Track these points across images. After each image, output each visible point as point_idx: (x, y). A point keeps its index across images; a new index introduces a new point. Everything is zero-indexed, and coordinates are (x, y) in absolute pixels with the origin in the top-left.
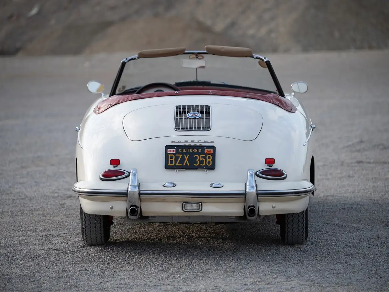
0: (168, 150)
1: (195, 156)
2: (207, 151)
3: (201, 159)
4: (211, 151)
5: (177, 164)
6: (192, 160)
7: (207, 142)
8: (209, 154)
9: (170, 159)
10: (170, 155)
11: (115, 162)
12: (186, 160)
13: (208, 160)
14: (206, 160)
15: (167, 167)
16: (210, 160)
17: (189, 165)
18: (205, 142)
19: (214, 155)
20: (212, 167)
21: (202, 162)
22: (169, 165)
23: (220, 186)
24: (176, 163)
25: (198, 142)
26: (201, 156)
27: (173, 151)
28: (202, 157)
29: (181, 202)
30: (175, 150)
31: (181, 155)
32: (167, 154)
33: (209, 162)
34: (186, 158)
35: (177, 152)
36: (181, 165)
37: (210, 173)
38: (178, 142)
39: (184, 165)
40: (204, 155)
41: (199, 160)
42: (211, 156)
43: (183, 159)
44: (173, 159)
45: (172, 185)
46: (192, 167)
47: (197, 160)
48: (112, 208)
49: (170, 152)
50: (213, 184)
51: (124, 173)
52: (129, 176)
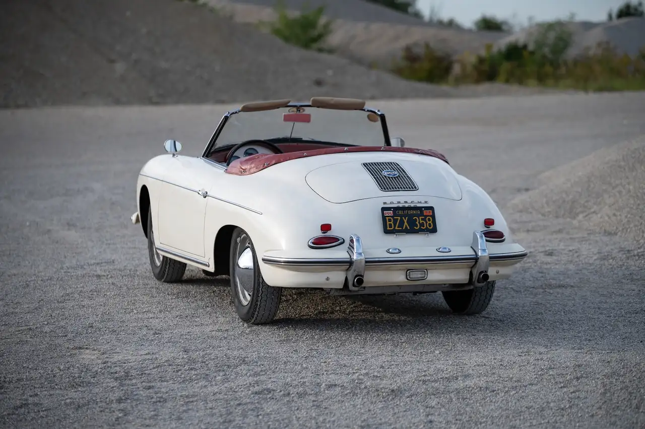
0: (385, 212)
1: (414, 218)
2: (426, 212)
3: (421, 222)
4: (430, 212)
5: (396, 228)
6: (412, 223)
7: (421, 203)
8: (428, 216)
9: (388, 223)
10: (387, 218)
11: (326, 228)
12: (406, 223)
13: (428, 222)
14: (426, 222)
15: (387, 232)
16: (431, 222)
17: (409, 228)
18: (419, 202)
19: (433, 217)
20: (434, 230)
21: (422, 225)
22: (388, 228)
23: (447, 250)
24: (395, 226)
25: (412, 202)
26: (420, 218)
27: (391, 213)
28: (422, 219)
29: (405, 270)
30: (392, 212)
31: (399, 218)
32: (384, 218)
33: (430, 224)
34: (406, 221)
35: (395, 214)
36: (401, 228)
37: (432, 237)
38: (391, 203)
39: (404, 228)
40: (423, 217)
41: (419, 222)
42: (431, 218)
43: (402, 223)
44: (391, 223)
45: (397, 251)
46: (412, 230)
47: (417, 223)
48: (328, 279)
49: (387, 215)
50: (440, 248)
51: (339, 240)
52: (343, 242)
